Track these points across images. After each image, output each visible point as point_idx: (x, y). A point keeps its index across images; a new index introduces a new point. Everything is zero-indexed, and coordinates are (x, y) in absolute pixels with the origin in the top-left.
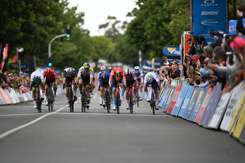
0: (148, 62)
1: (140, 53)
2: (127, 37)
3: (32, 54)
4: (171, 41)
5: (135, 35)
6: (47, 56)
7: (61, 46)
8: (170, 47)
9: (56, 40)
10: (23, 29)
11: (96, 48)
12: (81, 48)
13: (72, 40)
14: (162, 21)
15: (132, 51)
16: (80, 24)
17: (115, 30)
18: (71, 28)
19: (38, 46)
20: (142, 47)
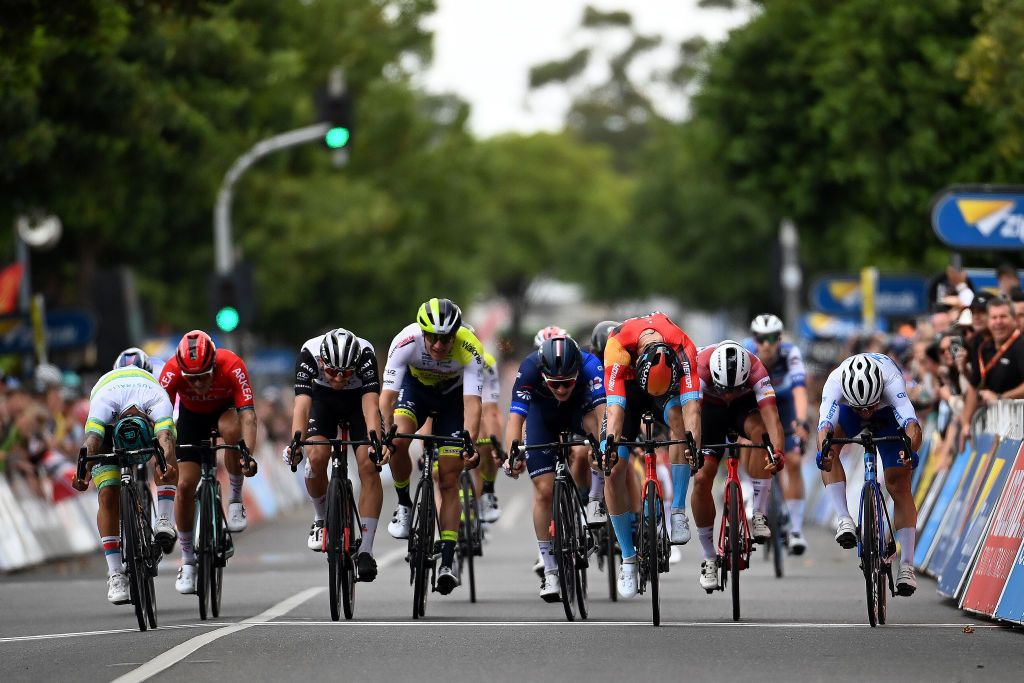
0: (839, 290)
1: (789, 236)
2: (706, 130)
3: (114, 257)
4: (984, 159)
5: (756, 122)
6: (210, 264)
7: (293, 202)
8: (975, 193)
9: (265, 163)
10: (54, 103)
11: (512, 208)
12: (419, 210)
13: (360, 162)
14: (920, 30)
15: (742, 223)
16: (409, 61)
17: (632, 98)
18: (355, 89)
19: (152, 203)
20: (800, 197)
